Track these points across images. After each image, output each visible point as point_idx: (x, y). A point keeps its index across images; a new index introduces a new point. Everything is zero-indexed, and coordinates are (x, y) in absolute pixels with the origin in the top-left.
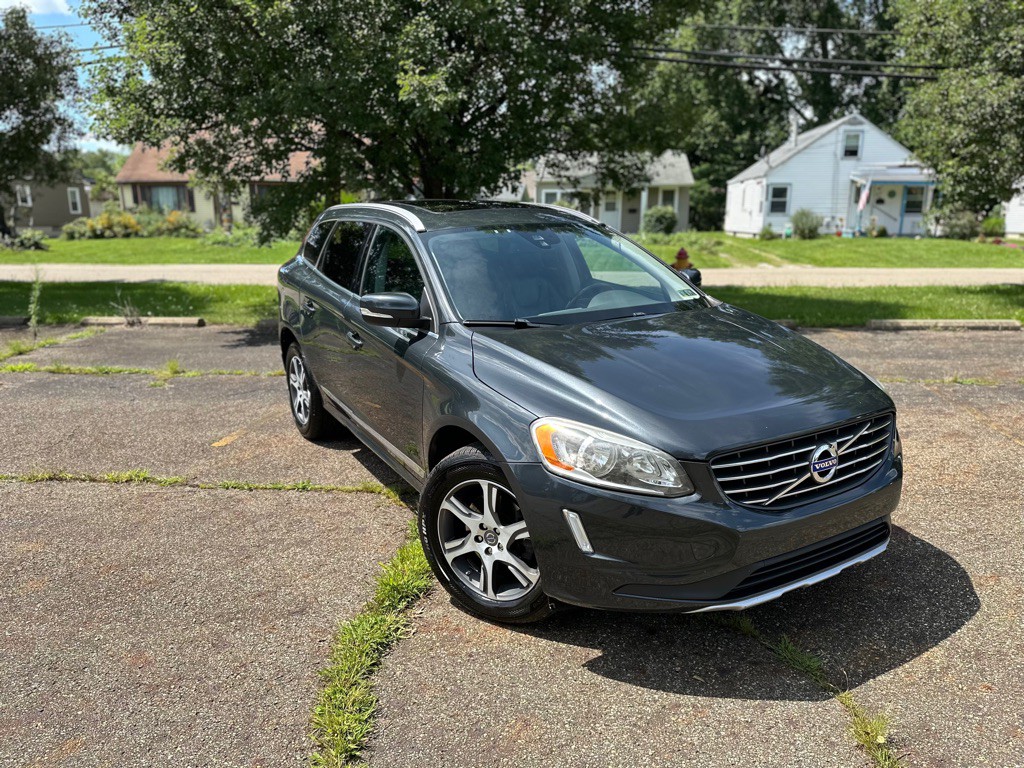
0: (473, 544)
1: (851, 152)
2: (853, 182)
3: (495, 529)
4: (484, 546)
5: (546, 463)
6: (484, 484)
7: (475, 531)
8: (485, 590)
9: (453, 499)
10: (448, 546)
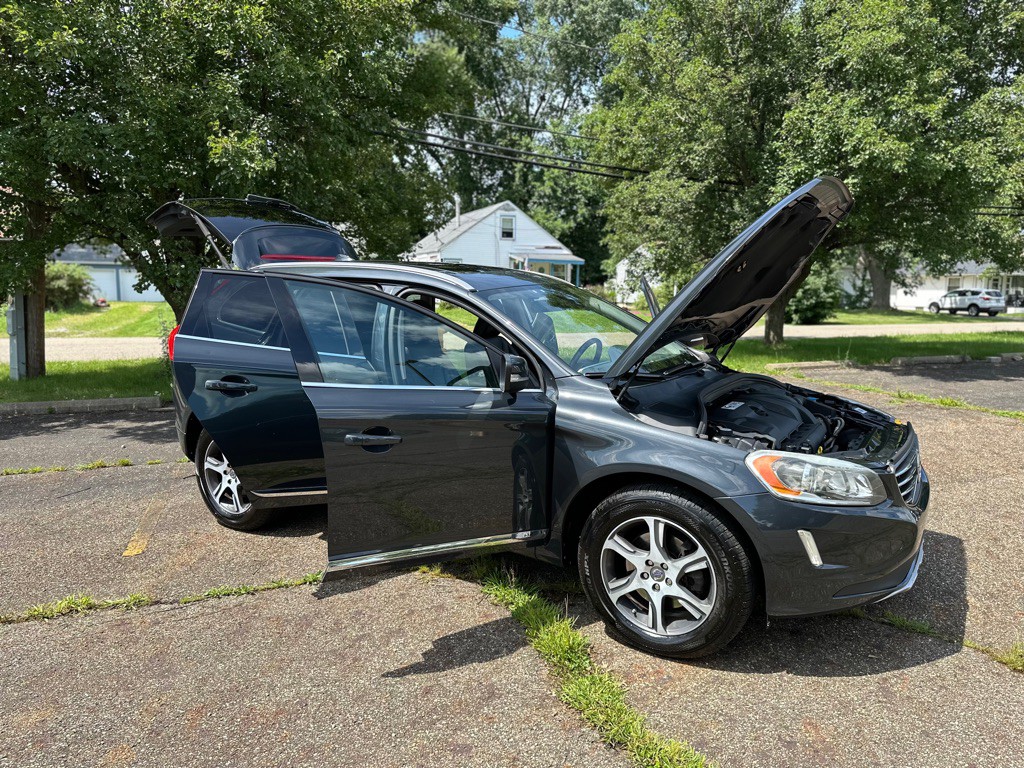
0: (639, 581)
1: (508, 234)
2: (511, 259)
3: (662, 565)
4: (651, 582)
5: (774, 491)
6: (650, 520)
7: (641, 568)
8: (654, 626)
9: (616, 538)
10: (612, 585)
